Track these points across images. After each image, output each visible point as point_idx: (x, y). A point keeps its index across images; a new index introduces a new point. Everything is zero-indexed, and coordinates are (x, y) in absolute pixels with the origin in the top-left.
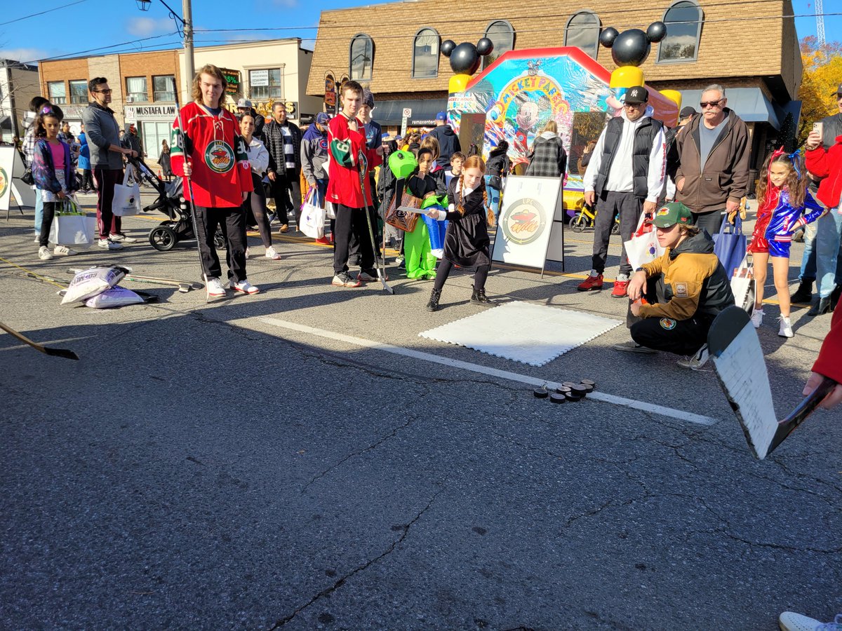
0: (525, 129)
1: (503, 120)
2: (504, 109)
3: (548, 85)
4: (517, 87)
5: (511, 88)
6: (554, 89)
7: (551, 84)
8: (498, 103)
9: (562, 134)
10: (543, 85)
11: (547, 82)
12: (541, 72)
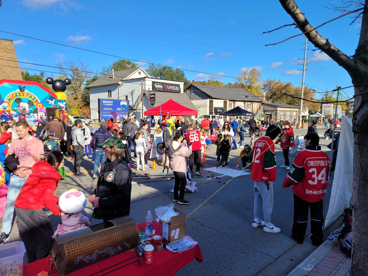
0: (24, 113)
1: (10, 110)
2: (9, 105)
3: (31, 96)
4: (14, 96)
5: (11, 96)
6: (34, 98)
7: (32, 96)
8: (5, 102)
9: (43, 116)
10: (28, 96)
11: (30, 95)
12: (26, 91)
